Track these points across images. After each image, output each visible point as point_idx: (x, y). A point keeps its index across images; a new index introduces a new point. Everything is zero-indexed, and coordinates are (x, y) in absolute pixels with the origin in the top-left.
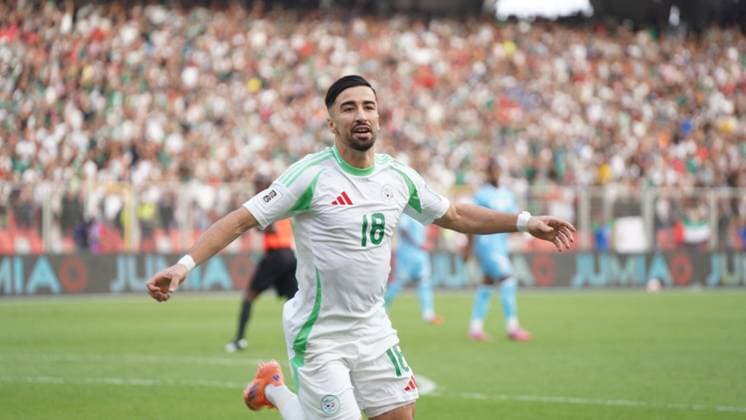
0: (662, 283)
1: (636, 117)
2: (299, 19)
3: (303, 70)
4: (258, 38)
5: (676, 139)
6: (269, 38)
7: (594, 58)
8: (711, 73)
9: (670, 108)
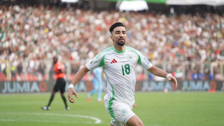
0: (169, 90)
1: (161, 40)
2: (61, 10)
3: (61, 26)
4: (48, 16)
5: (173, 47)
6: (51, 16)
7: (149, 23)
8: (183, 27)
9: (171, 38)
